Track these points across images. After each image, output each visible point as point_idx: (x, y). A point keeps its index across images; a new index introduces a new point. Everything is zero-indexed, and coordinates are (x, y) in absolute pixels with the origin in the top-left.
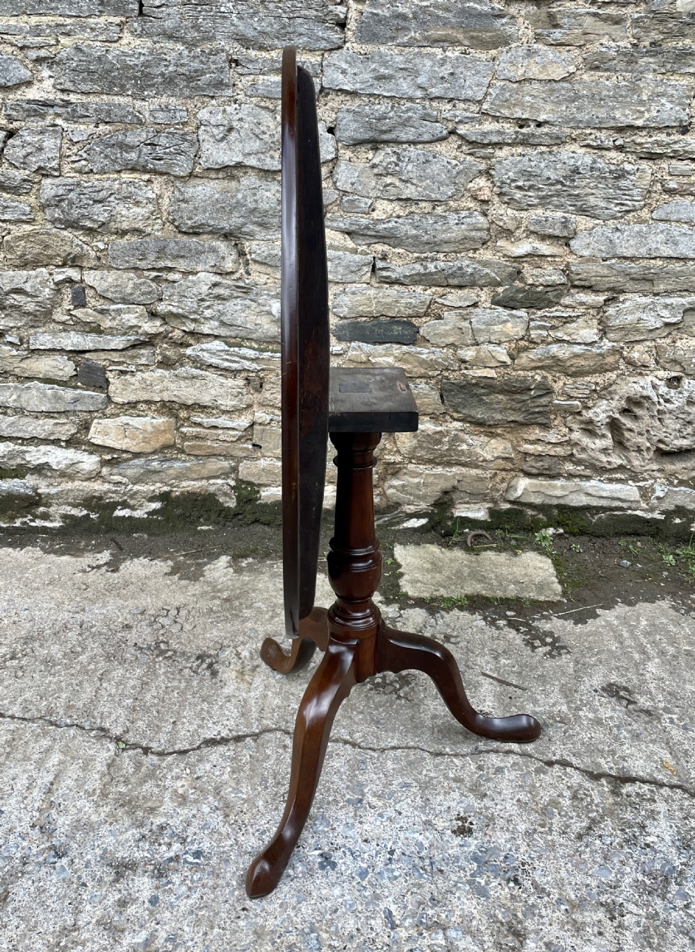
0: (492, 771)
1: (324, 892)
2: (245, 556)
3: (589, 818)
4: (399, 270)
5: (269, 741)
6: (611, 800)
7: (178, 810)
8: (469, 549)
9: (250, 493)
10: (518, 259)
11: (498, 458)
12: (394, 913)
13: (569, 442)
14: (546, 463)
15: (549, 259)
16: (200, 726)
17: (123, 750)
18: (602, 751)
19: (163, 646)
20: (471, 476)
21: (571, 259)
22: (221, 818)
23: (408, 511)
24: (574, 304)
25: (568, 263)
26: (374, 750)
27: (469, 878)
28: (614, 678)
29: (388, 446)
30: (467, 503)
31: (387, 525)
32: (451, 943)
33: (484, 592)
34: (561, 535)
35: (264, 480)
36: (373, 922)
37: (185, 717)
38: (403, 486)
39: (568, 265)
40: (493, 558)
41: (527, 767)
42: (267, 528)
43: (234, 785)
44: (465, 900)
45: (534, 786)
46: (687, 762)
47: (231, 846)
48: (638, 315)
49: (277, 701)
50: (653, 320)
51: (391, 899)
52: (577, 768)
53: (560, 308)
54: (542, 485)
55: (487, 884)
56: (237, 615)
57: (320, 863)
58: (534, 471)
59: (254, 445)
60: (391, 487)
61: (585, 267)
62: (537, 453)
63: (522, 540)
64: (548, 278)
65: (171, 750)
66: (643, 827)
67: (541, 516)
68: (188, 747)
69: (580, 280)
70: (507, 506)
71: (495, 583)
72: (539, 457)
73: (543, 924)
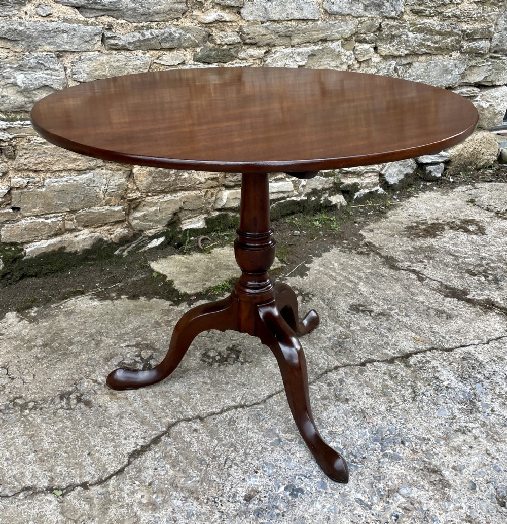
0: (338, 384)
1: (311, 511)
2: (29, 307)
3: (409, 386)
4: (123, 38)
5: (180, 433)
6: (409, 372)
7: (156, 515)
8: (201, 251)
9: (14, 252)
10: (208, 25)
11: (208, 179)
12: (363, 499)
14: (239, 177)
15: (229, 24)
16: (115, 447)
17: (63, 495)
18: (381, 346)
19: (19, 401)
20: (192, 197)
21: (242, 23)
22: (195, 502)
23: (150, 235)
24: (247, 57)
25: (241, 26)
26: (259, 404)
27: (382, 453)
28: (351, 302)
29: (130, 186)
30: (190, 218)
31: (136, 250)
32: (408, 497)
35: (26, 238)
36: (356, 512)
37: (95, 446)
38: (145, 216)
39: (241, 28)
41: (353, 372)
42: (34, 279)
43: (183, 475)
44: (392, 468)
45: (366, 382)
46: (425, 333)
47: (220, 517)
48: (285, 61)
49: (160, 402)
50: (292, 64)
51: (353, 491)
52: (378, 361)
53: (238, 60)
54: (237, 193)
55: (394, 451)
56: (65, 354)
57: (291, 494)
58: (232, 184)
59: (13, 209)
60: (135, 218)
61: (253, 28)
63: (231, 236)
64: (230, 38)
65: (106, 476)
66: (437, 378)
68: (120, 466)
69: (249, 39)
70: (217, 213)
73: (441, 458)
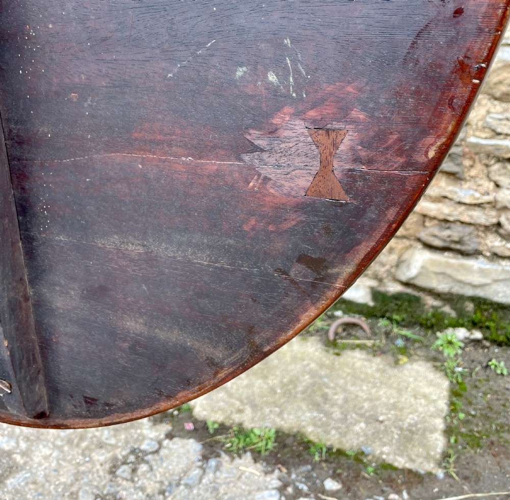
13: (493, 204)
14: (455, 233)
33: (310, 429)
34: (477, 342)
40: (358, 364)
54: (448, 265)
58: (437, 243)
62: (441, 217)
63: (415, 341)
67: (447, 309)
71: (337, 414)
72: (445, 222)
